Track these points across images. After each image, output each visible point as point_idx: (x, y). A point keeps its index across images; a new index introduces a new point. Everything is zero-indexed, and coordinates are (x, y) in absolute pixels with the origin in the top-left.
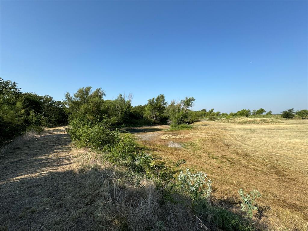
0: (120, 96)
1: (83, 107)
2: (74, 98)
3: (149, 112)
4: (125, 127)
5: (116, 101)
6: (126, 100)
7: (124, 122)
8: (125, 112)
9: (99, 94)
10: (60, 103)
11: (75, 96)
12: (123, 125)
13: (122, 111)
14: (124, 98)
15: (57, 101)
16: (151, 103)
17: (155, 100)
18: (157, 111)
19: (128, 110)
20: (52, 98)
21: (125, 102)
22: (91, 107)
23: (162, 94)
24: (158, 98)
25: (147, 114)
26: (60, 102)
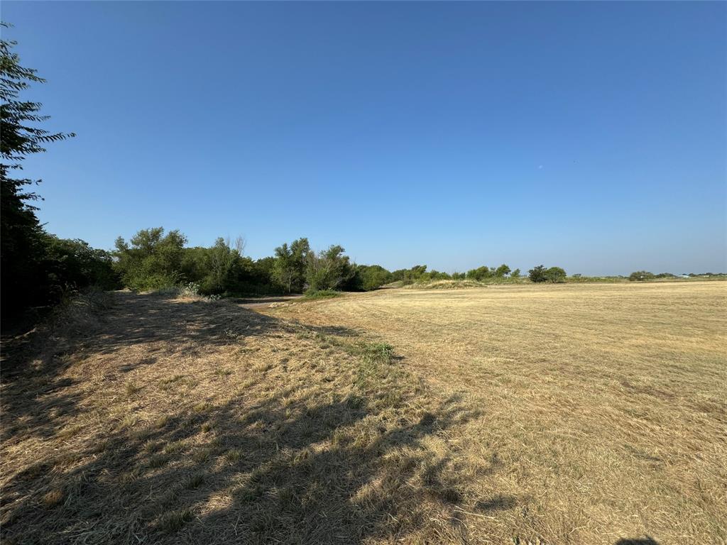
0: (221, 241)
1: (148, 262)
2: (131, 246)
3: (280, 270)
4: (228, 296)
5: (211, 251)
6: (233, 247)
7: (227, 287)
8: (229, 271)
9: (175, 240)
10: (102, 253)
11: (133, 243)
12: (225, 294)
13: (223, 269)
14: (229, 244)
15: (96, 250)
16: (282, 253)
17: (289, 249)
18: (293, 268)
19: (234, 266)
20: (87, 244)
21: (229, 252)
22: (162, 261)
23: (304, 237)
24: (296, 246)
25: (278, 274)
26: (103, 251)
